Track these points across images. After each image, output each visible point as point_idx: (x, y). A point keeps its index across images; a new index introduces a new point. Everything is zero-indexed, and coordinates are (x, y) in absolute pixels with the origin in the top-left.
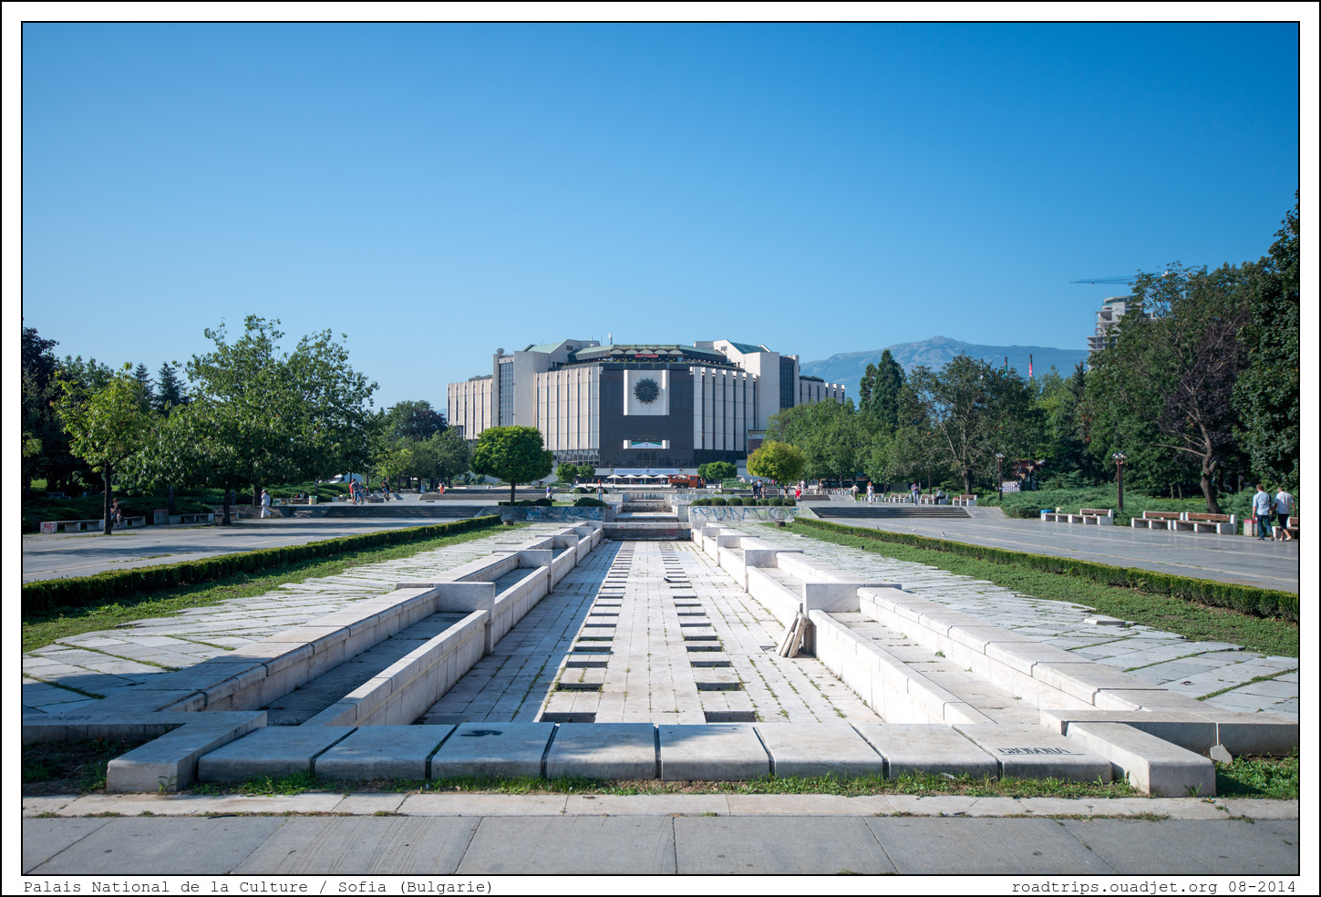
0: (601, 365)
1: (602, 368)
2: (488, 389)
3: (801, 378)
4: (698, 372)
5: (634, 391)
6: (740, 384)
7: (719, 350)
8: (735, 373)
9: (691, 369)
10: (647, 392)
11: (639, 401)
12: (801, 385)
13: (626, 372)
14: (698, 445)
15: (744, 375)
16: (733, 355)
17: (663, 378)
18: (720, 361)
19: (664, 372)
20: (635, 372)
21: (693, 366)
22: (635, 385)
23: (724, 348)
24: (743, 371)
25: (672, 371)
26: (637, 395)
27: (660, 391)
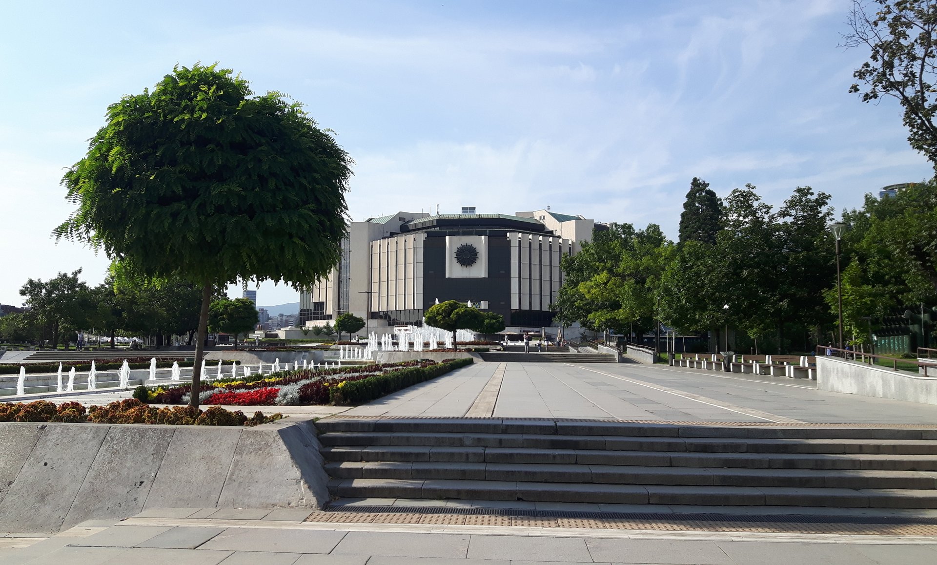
0: (426, 232)
1: (426, 235)
4: (515, 237)
5: (455, 255)
6: (556, 249)
7: (538, 219)
8: (551, 239)
9: (508, 234)
10: (467, 256)
11: (459, 265)
13: (447, 238)
14: (515, 306)
15: (560, 241)
16: (551, 224)
17: (481, 243)
18: (538, 228)
19: (483, 237)
20: (455, 238)
21: (510, 232)
22: (456, 250)
23: (542, 218)
24: (560, 237)
25: (491, 237)
26: (458, 259)
27: (479, 256)
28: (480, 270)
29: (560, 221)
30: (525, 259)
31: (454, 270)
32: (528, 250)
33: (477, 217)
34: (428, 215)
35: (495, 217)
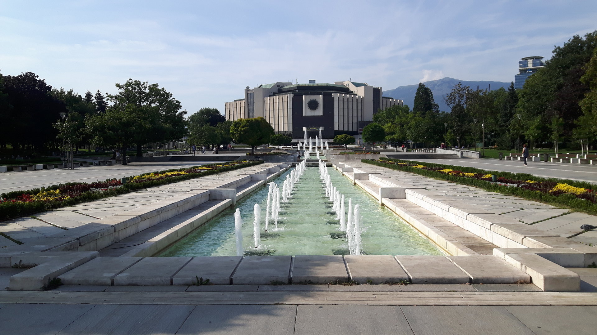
0: (292, 93)
1: (293, 95)
2: (243, 105)
3: (383, 98)
4: (336, 96)
5: (307, 105)
6: (355, 101)
7: (346, 85)
8: (353, 96)
9: (333, 94)
10: (313, 105)
11: (309, 109)
12: (383, 100)
13: (304, 96)
14: (336, 128)
15: (357, 97)
16: (352, 88)
17: (320, 98)
18: (345, 90)
19: (321, 96)
20: (307, 96)
21: (334, 93)
22: (308, 102)
23: (348, 85)
24: (356, 95)
25: (325, 96)
26: (309, 107)
27: (319, 105)
28: (319, 112)
29: (357, 86)
30: (341, 106)
31: (307, 112)
32: (342, 101)
33: (317, 85)
34: (291, 84)
35: (325, 85)
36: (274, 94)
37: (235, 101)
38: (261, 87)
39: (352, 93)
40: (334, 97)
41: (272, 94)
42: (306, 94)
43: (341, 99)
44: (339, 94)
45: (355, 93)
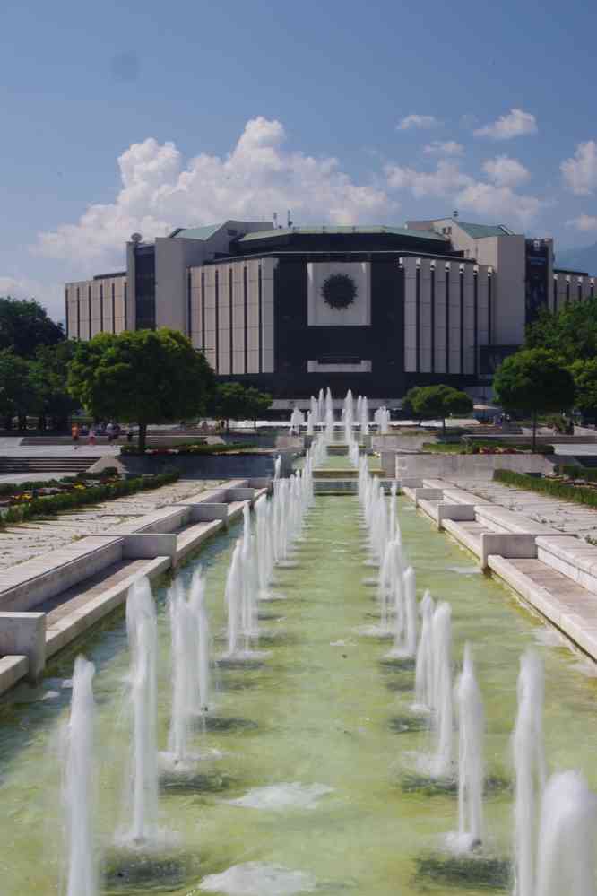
0: (275, 256)
1: (277, 260)
2: (120, 291)
3: (557, 271)
4: (411, 264)
5: (320, 291)
6: (469, 280)
7: (441, 232)
8: (462, 266)
9: (401, 260)
10: (339, 293)
11: (328, 306)
12: (556, 280)
13: (310, 266)
14: (410, 366)
15: (476, 268)
16: (460, 241)
17: (361, 273)
18: (441, 248)
19: (363, 265)
20: (322, 265)
21: (403, 255)
22: (323, 284)
23: (447, 231)
24: (473, 262)
25: (375, 261)
26: (326, 297)
27: (357, 292)
28: (358, 314)
29: (476, 236)
30: (425, 297)
31: (320, 314)
32: (430, 282)
34: (269, 226)
35: (378, 231)
36: (219, 258)
37: (97, 278)
38: (177, 236)
39: (459, 257)
40: (403, 269)
41: (211, 257)
42: (316, 259)
43: (426, 276)
44: (418, 261)
45: (471, 256)
